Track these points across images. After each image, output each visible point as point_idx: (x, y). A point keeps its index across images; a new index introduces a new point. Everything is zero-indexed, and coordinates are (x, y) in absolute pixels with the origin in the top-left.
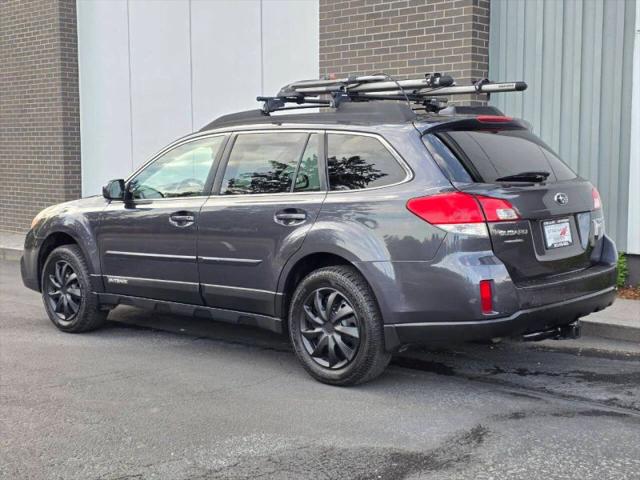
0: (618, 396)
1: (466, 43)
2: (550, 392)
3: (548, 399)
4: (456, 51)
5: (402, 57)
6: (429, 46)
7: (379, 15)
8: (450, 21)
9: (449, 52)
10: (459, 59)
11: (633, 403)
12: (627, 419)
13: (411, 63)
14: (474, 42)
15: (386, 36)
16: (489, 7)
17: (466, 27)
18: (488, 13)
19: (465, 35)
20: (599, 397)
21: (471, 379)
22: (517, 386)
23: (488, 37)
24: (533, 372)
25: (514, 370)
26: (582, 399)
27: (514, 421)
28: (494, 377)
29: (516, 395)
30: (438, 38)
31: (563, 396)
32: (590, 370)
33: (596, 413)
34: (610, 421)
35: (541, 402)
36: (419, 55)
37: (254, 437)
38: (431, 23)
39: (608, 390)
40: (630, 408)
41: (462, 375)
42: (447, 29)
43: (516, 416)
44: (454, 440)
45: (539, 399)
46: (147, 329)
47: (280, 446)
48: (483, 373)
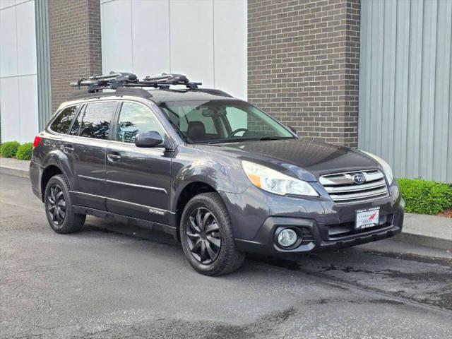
0: (406, 290)
1: (342, 34)
2: (358, 285)
3: (352, 290)
4: (336, 40)
5: (301, 44)
6: (318, 36)
7: (285, 15)
8: (331, 18)
9: (331, 40)
10: (337, 45)
11: (414, 295)
12: (400, 306)
13: (306, 48)
14: (348, 33)
15: (290, 30)
16: (360, 8)
17: (342, 22)
18: (359, 12)
19: (341, 28)
20: (391, 290)
21: (308, 273)
22: (338, 280)
23: (359, 29)
24: (356, 269)
25: (343, 268)
26: (378, 291)
27: (318, 306)
28: (325, 273)
29: (333, 286)
30: (324, 30)
31: (367, 288)
32: (398, 269)
33: (383, 301)
34: (388, 307)
35: (347, 291)
36: (312, 42)
37: (132, 311)
38: (319, 20)
39: (402, 285)
40: (409, 298)
41: (304, 271)
42: (330, 24)
43: (323, 301)
44: (268, 318)
45: (347, 289)
46: (112, 232)
47: (146, 318)
48: (320, 269)
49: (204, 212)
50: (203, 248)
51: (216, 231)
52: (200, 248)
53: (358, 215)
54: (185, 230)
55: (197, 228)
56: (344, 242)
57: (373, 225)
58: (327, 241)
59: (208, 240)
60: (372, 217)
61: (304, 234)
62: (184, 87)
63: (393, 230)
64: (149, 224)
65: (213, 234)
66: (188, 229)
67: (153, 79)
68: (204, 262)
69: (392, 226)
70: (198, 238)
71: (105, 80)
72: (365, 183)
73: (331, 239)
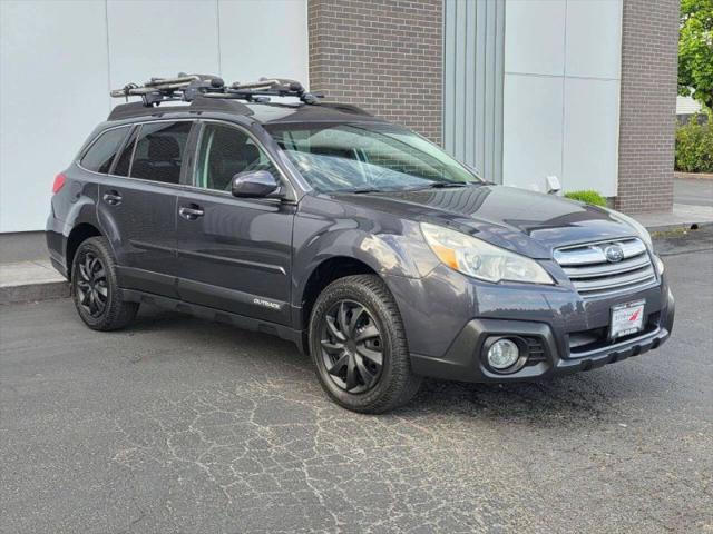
49: (350, 308)
50: (351, 367)
51: (375, 339)
52: (345, 367)
53: (615, 315)
54: (318, 336)
55: (340, 335)
56: (594, 359)
57: (636, 330)
58: (567, 359)
59: (360, 354)
60: (634, 318)
61: (531, 348)
62: (295, 100)
63: (660, 336)
64: (253, 324)
65: (368, 343)
66: (324, 335)
67: (246, 87)
68: (353, 391)
69: (658, 329)
70: (342, 350)
71: (171, 86)
72: (623, 260)
73: (572, 355)
